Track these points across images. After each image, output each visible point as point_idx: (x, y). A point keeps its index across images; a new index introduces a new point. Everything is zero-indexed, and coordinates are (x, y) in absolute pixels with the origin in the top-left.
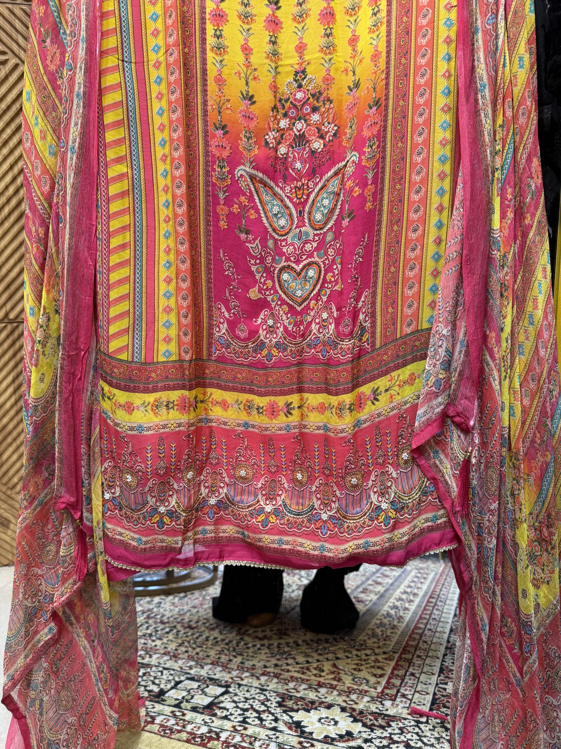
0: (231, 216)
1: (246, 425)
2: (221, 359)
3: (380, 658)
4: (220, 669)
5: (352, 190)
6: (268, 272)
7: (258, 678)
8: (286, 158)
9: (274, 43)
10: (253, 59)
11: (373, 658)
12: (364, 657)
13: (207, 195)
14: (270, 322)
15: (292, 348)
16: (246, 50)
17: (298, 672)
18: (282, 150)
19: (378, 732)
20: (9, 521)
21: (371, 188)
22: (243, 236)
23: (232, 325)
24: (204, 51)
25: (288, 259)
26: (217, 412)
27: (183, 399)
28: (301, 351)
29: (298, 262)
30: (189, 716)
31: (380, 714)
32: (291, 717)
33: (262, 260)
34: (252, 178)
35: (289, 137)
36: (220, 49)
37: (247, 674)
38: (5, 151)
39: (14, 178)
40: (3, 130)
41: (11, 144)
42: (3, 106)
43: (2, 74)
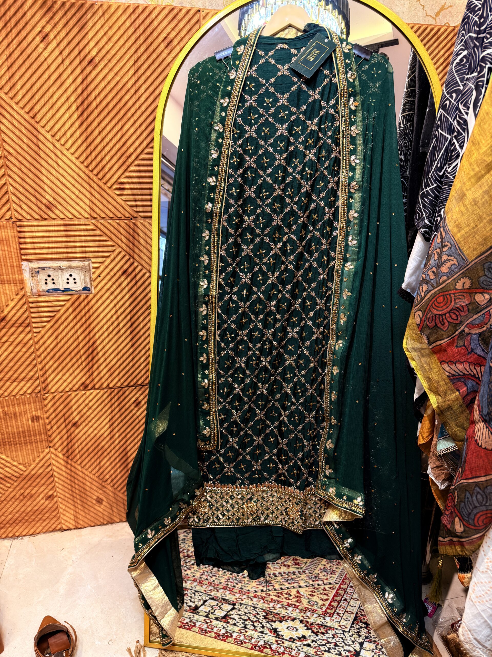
3: (327, 587)
4: (228, 592)
7: (252, 600)
12: (317, 586)
17: (276, 596)
30: (215, 623)
31: (322, 626)
32: (272, 626)
37: (245, 596)
38: (112, 297)
39: (116, 312)
40: (111, 286)
41: (116, 293)
42: (112, 274)
43: (112, 257)
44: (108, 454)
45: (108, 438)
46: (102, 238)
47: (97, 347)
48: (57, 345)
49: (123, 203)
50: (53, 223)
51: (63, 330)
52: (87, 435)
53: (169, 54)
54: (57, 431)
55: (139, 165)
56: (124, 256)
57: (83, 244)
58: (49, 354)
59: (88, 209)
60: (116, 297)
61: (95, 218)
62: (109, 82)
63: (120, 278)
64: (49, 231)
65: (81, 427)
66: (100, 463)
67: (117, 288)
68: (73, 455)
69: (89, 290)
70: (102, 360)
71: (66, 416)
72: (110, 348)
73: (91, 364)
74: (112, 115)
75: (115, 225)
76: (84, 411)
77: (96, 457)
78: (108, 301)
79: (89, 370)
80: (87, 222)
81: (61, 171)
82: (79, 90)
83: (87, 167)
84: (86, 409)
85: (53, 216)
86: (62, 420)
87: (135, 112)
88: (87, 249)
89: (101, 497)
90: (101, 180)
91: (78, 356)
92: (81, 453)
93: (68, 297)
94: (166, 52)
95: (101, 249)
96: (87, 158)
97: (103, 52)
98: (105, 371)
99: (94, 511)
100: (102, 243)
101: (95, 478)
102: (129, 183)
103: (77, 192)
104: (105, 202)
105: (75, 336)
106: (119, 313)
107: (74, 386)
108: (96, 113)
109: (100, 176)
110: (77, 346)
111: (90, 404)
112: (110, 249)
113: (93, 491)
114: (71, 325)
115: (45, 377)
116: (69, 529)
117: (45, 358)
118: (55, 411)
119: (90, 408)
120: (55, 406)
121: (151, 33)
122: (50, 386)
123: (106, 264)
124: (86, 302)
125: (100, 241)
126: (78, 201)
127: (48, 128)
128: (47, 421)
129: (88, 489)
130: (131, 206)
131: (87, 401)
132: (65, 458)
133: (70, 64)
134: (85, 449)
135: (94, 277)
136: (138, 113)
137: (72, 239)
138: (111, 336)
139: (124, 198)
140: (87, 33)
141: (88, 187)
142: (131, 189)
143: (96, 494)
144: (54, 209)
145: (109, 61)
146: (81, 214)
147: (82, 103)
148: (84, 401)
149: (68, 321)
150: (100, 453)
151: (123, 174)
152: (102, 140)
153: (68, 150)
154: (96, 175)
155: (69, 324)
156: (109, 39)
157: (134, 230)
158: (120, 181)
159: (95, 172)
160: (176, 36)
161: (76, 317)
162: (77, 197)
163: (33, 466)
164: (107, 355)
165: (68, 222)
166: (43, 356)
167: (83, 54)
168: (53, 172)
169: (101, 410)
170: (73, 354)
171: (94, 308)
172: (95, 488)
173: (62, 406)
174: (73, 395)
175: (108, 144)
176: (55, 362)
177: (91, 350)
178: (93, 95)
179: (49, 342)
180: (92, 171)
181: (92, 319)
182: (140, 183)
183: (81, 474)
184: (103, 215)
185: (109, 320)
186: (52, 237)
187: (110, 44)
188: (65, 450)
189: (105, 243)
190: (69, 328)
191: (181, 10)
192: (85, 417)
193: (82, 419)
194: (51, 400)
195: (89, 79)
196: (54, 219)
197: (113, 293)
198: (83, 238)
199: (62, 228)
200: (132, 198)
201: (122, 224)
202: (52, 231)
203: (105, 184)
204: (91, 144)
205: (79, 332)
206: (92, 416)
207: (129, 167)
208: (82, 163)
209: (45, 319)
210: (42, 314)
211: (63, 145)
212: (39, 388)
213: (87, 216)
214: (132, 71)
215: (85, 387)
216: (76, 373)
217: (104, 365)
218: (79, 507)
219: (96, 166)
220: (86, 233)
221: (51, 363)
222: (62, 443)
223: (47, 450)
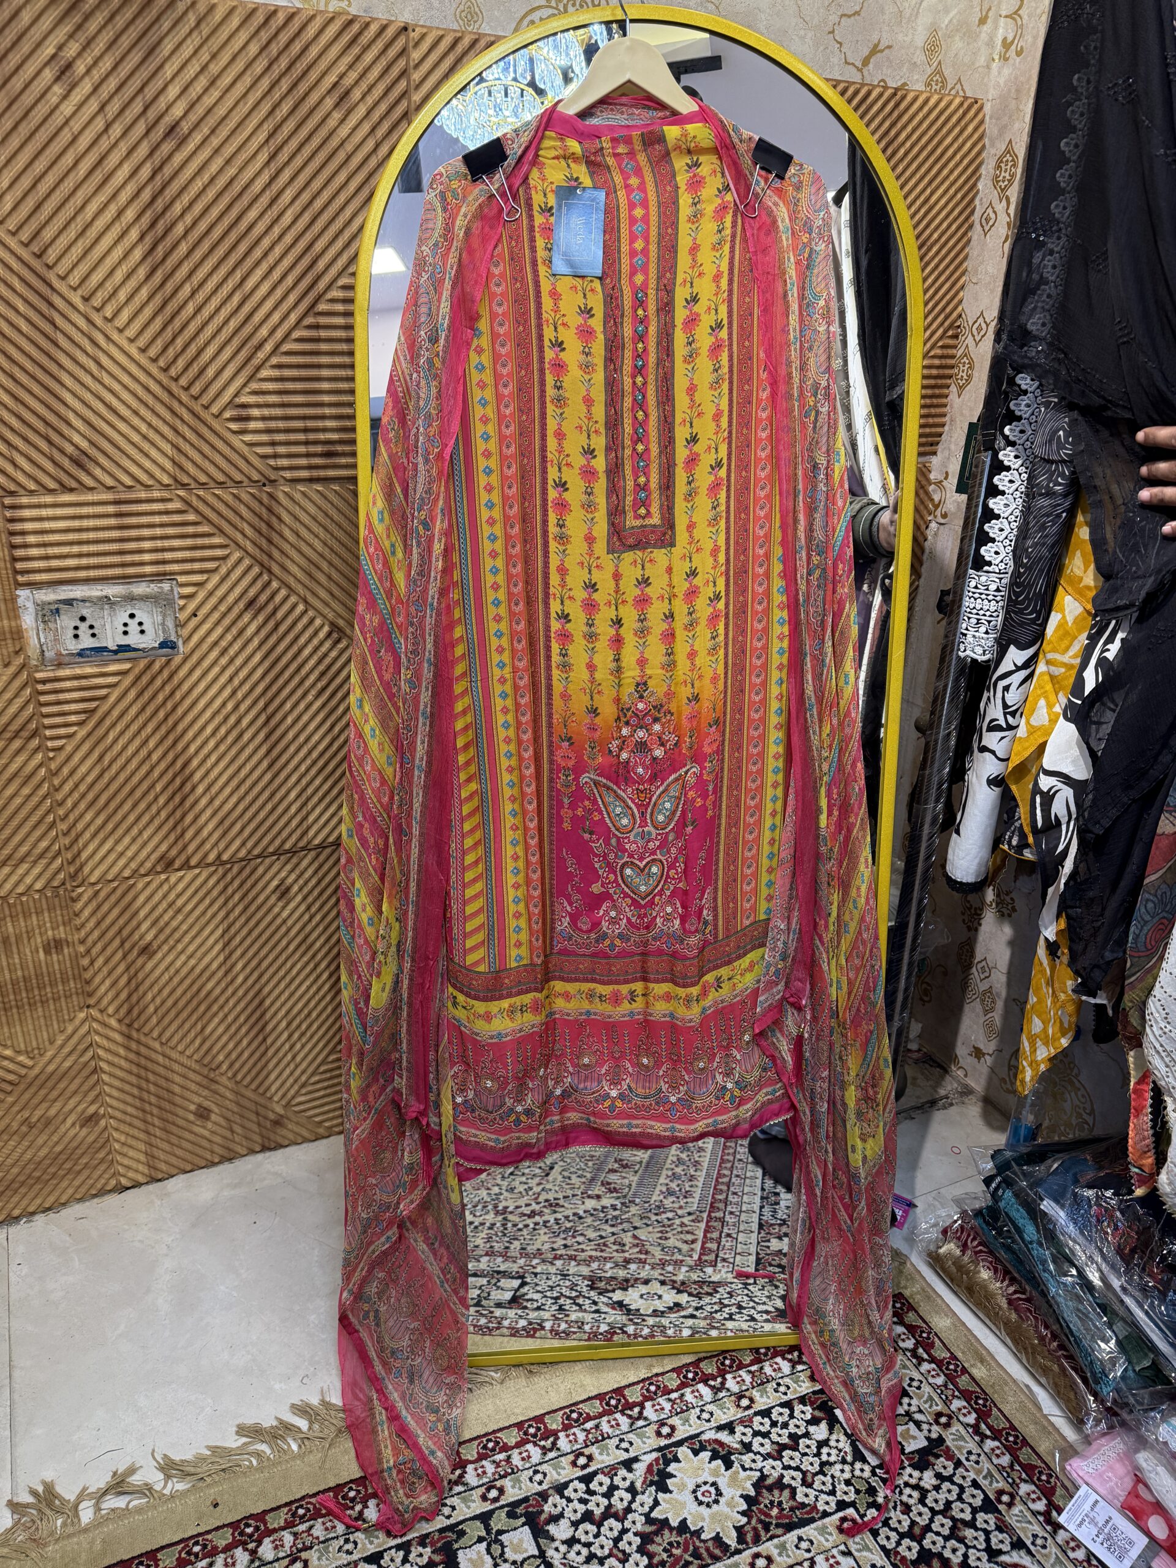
0: (575, 819)
1: (588, 1013)
2: (564, 952)
3: (686, 1220)
4: (500, 1260)
5: (693, 800)
6: (612, 870)
7: (552, 1264)
8: (628, 762)
9: (617, 660)
10: (598, 676)
11: (677, 1222)
12: (667, 1223)
13: (550, 797)
14: (613, 914)
15: (635, 938)
16: (591, 667)
17: (596, 1250)
18: (624, 755)
19: (707, 1299)
20: (210, 1111)
21: (711, 797)
22: (587, 836)
23: (574, 918)
24: (549, 668)
25: (631, 856)
26: (560, 1003)
27: (535, 1002)
28: (646, 943)
29: (641, 859)
30: (498, 1312)
31: (703, 1282)
32: (610, 1298)
33: (605, 856)
34: (596, 783)
35: (631, 743)
36: (566, 667)
37: (535, 1262)
38: (224, 661)
39: (234, 692)
40: (221, 637)
41: (232, 652)
42: (223, 608)
43: (223, 570)
44: (222, 1007)
45: (220, 974)
46: (200, 529)
47: (192, 775)
48: (101, 775)
49: (245, 450)
50: (90, 497)
51: (115, 741)
52: (172, 970)
53: (342, 121)
54: (105, 970)
55: (279, 366)
56: (250, 568)
57: (159, 544)
58: (83, 796)
59: (168, 465)
60: (232, 661)
61: (184, 486)
62: (212, 180)
63: (240, 616)
64: (81, 517)
65: (159, 955)
66: (203, 1029)
67: (235, 639)
68: (143, 1018)
69: (173, 646)
70: (204, 802)
71: (125, 933)
72: (220, 774)
73: (178, 814)
74: (220, 251)
75: (229, 499)
76: (166, 918)
77: (194, 1017)
78: (216, 670)
79: (175, 827)
80: (166, 494)
81: (107, 380)
82: (146, 195)
83: (165, 370)
84: (170, 913)
85: (89, 482)
86: (117, 942)
87: (271, 248)
88: (168, 556)
89: (206, 1104)
90: (196, 398)
91: (151, 796)
92: (160, 1013)
93: (127, 666)
94: (337, 115)
95: (198, 554)
96: (165, 349)
97: (200, 110)
98: (211, 826)
99: (191, 1137)
100: (199, 541)
101: (194, 1066)
102: (258, 406)
103: (144, 428)
104: (206, 449)
105: (144, 753)
106: (240, 695)
107: (142, 864)
108: (183, 248)
109: (195, 390)
110: (148, 773)
111: (179, 903)
112: (219, 552)
113: (188, 1094)
114: (134, 728)
115: (75, 849)
116: (137, 1185)
117: (75, 805)
118: (99, 923)
119: (179, 910)
120: (99, 915)
121: (305, 73)
122: (86, 870)
123: (210, 586)
124: (166, 674)
125: (195, 536)
126: (146, 446)
127: (75, 279)
128: (82, 949)
129: (177, 1089)
130: (265, 457)
131: (172, 896)
132: (124, 1029)
133: (125, 134)
134: (170, 1002)
135: (183, 616)
136: (278, 251)
137: (134, 533)
138: (222, 748)
139: (248, 438)
140: (161, 67)
141: (168, 416)
142: (264, 419)
143: (196, 1099)
144: (91, 466)
145: (213, 131)
146: (151, 476)
147: (153, 224)
148: (165, 896)
149: (128, 717)
150: (202, 1008)
151: (245, 385)
152: (198, 310)
153: (121, 331)
154: (186, 389)
155: (128, 727)
156: (213, 83)
157: (270, 510)
158: (237, 400)
159: (183, 382)
160: (357, 82)
161: (143, 709)
162: (145, 437)
163: (49, 1054)
164: (214, 790)
165: (123, 496)
166: (69, 803)
167: (152, 115)
168: (88, 380)
169: (204, 913)
170: (138, 793)
171: (185, 687)
172: (193, 1087)
173: (116, 912)
174: (140, 885)
175: (211, 317)
176: (98, 814)
177: (178, 781)
178: (178, 208)
179: (83, 769)
180: (176, 380)
181: (180, 711)
182: (283, 405)
183: (160, 1059)
184: (203, 479)
185: (218, 711)
186: (88, 530)
187: (215, 94)
188: (123, 1011)
189: (206, 541)
190: (128, 735)
191: (367, 25)
192: (168, 931)
193: (162, 937)
194: (90, 900)
195: (168, 171)
196: (92, 489)
197: (224, 651)
198: (158, 531)
199: (111, 509)
200: (265, 438)
201: (245, 497)
202: (88, 517)
203: (206, 407)
204: (173, 318)
205: (152, 744)
206: (184, 927)
207: (258, 369)
208: (154, 360)
209: (73, 718)
210: (66, 708)
211: (110, 320)
212: (62, 876)
213: (166, 480)
214: (263, 157)
215: (167, 864)
216: (145, 835)
217: (209, 812)
218: (158, 1133)
219: (186, 369)
220: (165, 519)
221: (88, 817)
222: (117, 995)
223: (82, 1015)
